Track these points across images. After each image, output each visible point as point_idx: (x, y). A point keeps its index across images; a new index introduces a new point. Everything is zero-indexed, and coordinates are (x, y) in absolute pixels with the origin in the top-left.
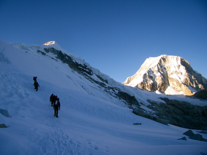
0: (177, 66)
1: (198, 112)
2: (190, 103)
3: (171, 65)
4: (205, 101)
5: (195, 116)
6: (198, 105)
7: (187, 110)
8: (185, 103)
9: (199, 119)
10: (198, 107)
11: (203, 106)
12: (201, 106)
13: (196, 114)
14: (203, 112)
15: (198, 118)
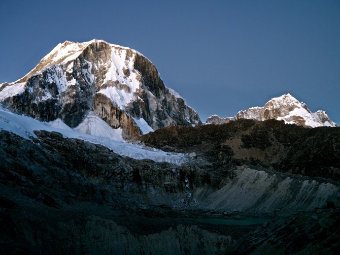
0: (123, 69)
1: (123, 170)
2: (112, 151)
3: (109, 67)
4: (153, 151)
5: (114, 179)
6: (130, 156)
7: (99, 165)
8: (100, 148)
9: (122, 187)
10: (129, 160)
11: (141, 158)
12: (137, 158)
13: (118, 174)
14: (136, 172)
15: (120, 184)
